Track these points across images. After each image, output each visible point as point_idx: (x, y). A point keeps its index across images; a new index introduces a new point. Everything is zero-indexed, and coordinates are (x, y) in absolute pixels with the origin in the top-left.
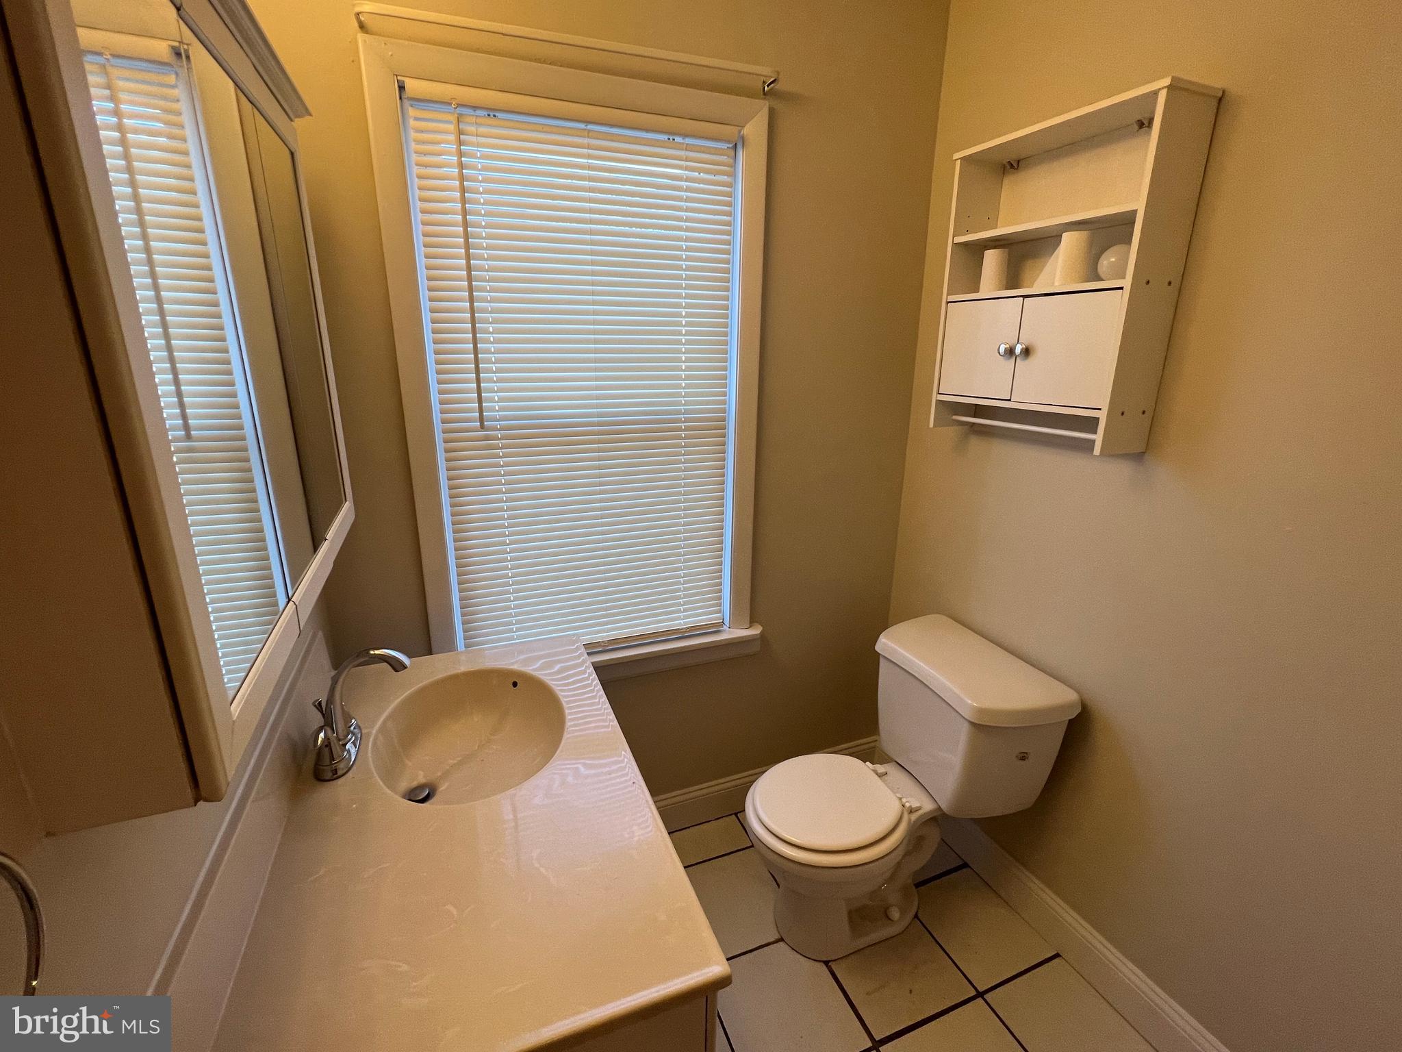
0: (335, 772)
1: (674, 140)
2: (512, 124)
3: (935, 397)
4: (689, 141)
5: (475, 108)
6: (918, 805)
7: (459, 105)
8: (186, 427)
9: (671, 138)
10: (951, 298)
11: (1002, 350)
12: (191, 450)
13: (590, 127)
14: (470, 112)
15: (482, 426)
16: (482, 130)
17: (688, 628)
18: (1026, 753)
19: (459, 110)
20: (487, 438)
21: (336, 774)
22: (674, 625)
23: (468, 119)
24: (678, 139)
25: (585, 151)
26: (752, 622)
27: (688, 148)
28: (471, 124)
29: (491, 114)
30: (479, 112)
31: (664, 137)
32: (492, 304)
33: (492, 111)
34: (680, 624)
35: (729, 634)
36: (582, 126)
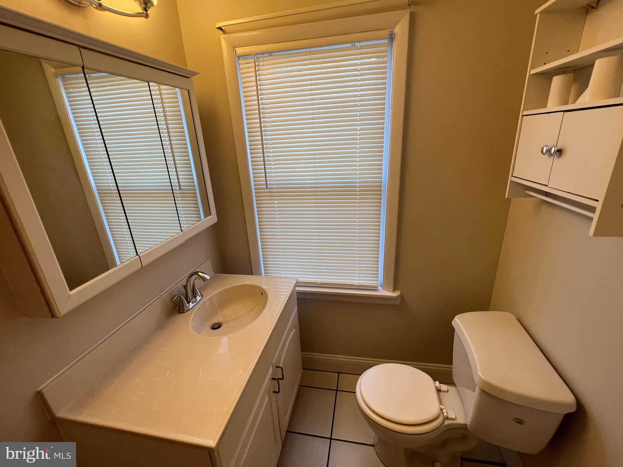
0: (184, 310)
1: (355, 45)
2: (279, 57)
3: (511, 179)
4: (362, 44)
5: (263, 54)
6: (454, 417)
7: (256, 54)
8: (180, 186)
9: (353, 45)
10: (525, 113)
11: (544, 150)
12: (182, 193)
13: (312, 49)
14: (261, 55)
15: (267, 188)
16: (266, 63)
17: (359, 285)
18: (522, 421)
19: (256, 56)
20: (270, 192)
21: (184, 311)
22: (353, 282)
23: (261, 59)
24: (357, 44)
25: (308, 62)
26: (394, 290)
27: (362, 47)
28: (261, 61)
29: (271, 54)
30: (265, 55)
31: (350, 45)
32: (271, 137)
33: (270, 53)
34: (356, 283)
35: (383, 292)
36: (308, 50)
